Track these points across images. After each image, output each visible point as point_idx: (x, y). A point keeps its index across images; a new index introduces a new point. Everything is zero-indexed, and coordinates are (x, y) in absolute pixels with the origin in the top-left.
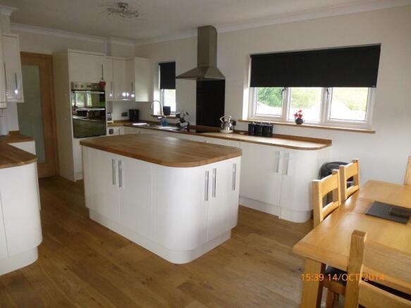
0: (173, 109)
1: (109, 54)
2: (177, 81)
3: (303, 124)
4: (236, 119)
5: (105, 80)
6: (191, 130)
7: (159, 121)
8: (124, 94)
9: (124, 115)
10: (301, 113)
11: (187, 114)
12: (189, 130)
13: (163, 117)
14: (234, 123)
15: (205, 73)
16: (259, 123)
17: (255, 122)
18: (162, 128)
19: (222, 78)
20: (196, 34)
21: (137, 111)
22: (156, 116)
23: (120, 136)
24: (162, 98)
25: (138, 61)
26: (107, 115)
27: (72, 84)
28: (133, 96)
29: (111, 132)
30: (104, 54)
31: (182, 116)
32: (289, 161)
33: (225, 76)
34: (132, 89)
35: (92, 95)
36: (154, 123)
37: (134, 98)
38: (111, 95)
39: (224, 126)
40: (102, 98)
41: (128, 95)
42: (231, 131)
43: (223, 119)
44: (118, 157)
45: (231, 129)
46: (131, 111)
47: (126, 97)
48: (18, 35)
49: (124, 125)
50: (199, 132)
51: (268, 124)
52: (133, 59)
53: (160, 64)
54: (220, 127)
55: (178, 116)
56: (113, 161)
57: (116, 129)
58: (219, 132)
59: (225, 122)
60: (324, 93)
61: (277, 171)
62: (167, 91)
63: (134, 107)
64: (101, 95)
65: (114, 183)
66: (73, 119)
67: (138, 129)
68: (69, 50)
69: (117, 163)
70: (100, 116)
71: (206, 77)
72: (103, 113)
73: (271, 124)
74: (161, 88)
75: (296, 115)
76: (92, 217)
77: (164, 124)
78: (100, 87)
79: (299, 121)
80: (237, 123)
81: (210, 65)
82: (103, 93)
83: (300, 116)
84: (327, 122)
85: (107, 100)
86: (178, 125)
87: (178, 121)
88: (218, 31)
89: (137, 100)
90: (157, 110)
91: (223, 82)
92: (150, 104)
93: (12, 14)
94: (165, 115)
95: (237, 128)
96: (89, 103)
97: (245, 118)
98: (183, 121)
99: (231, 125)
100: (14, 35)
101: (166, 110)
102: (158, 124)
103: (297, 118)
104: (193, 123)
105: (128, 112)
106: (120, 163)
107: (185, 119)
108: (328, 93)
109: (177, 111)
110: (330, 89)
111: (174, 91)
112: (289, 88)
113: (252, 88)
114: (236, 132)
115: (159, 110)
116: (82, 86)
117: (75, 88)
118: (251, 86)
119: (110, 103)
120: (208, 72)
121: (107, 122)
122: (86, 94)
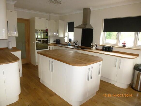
0: (73, 40)
1: (50, 19)
2: (74, 29)
3: (126, 47)
4: (97, 44)
5: (48, 28)
6: (79, 48)
7: (67, 44)
8: (55, 34)
9: (54, 41)
10: (125, 43)
11: (78, 42)
12: (78, 48)
13: (69, 43)
14: (96, 46)
15: (86, 26)
16: (107, 46)
17: (105, 46)
18: (68, 47)
19: (92, 28)
20: (82, 11)
21: (59, 40)
22: (66, 42)
23: (52, 50)
24: (68, 36)
25: (60, 22)
26: (48, 42)
27: (36, 30)
28: (58, 34)
29: (49, 48)
30: (48, 19)
31: (76, 43)
32: (121, 63)
33: (93, 27)
34: (57, 32)
35: (43, 34)
36: (65, 45)
37: (58, 35)
38: (50, 34)
39: (92, 47)
40: (47, 35)
41: (56, 34)
42: (95, 49)
43: (92, 44)
44: (51, 60)
45: (95, 48)
46: (57, 40)
47: (55, 35)
48: (16, 11)
49: (54, 45)
50: (82, 49)
51: (111, 47)
52: (58, 21)
53: (68, 23)
54: (91, 47)
55: (74, 42)
56: (50, 61)
57: (51, 47)
58: (90, 49)
59: (93, 45)
60: (136, 35)
61: (115, 67)
62: (70, 33)
63: (58, 39)
64: (46, 34)
65: (49, 70)
66: (36, 42)
67: (59, 47)
68: (35, 17)
69: (51, 62)
70: (46, 42)
71: (86, 28)
72: (47, 41)
73: (112, 47)
74: (68, 32)
75: (123, 43)
76: (41, 81)
77: (69, 45)
78: (46, 31)
79: (124, 46)
80: (98, 46)
81: (88, 23)
82: (47, 33)
83: (125, 44)
84: (136, 47)
85: (48, 36)
86: (74, 46)
87: (74, 44)
88: (91, 10)
89: (59, 36)
90: (66, 40)
91: (92, 30)
92: (64, 37)
93: (15, 4)
94: (69, 42)
95: (97, 48)
96: (42, 37)
97: (101, 44)
98: (76, 44)
99: (95, 47)
100: (15, 11)
101: (70, 40)
102: (67, 45)
103: (123, 45)
104: (80, 45)
105: (56, 40)
106: (52, 62)
107: (77, 44)
108: (138, 35)
109: (74, 41)
110: (138, 33)
111: (73, 33)
112: (120, 32)
113: (104, 32)
114: (97, 49)
115: (67, 40)
116: (39, 31)
117: (37, 32)
118: (104, 31)
119: (50, 37)
120: (87, 26)
121: (48, 44)
122: (41, 34)
